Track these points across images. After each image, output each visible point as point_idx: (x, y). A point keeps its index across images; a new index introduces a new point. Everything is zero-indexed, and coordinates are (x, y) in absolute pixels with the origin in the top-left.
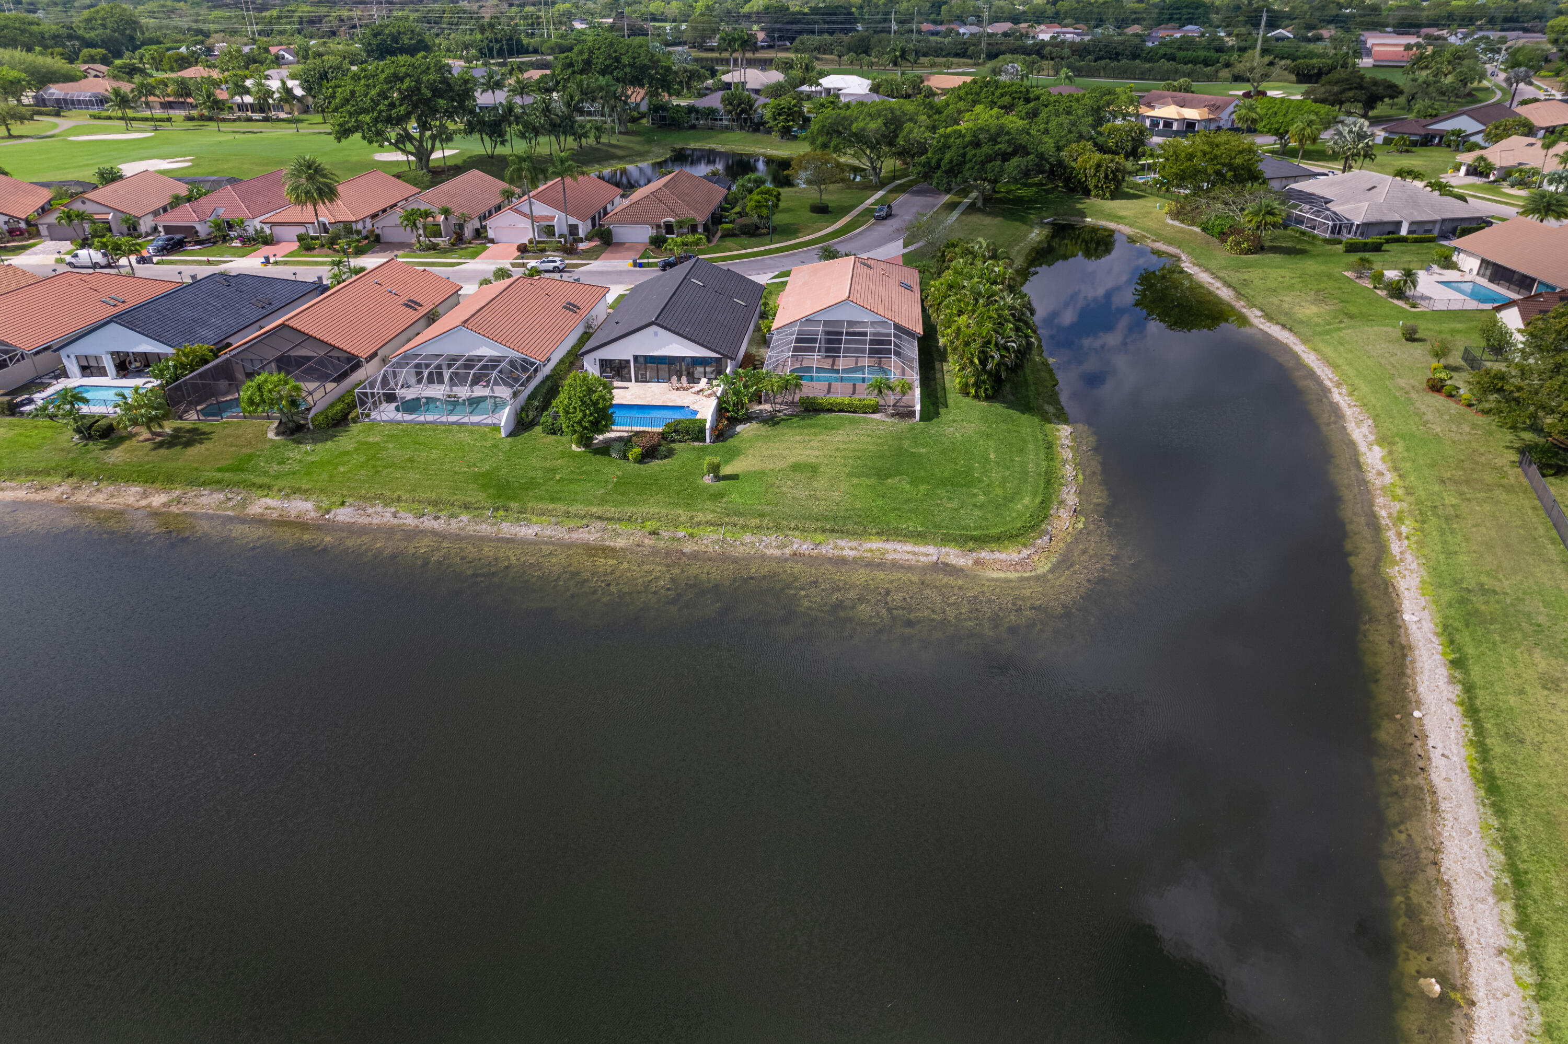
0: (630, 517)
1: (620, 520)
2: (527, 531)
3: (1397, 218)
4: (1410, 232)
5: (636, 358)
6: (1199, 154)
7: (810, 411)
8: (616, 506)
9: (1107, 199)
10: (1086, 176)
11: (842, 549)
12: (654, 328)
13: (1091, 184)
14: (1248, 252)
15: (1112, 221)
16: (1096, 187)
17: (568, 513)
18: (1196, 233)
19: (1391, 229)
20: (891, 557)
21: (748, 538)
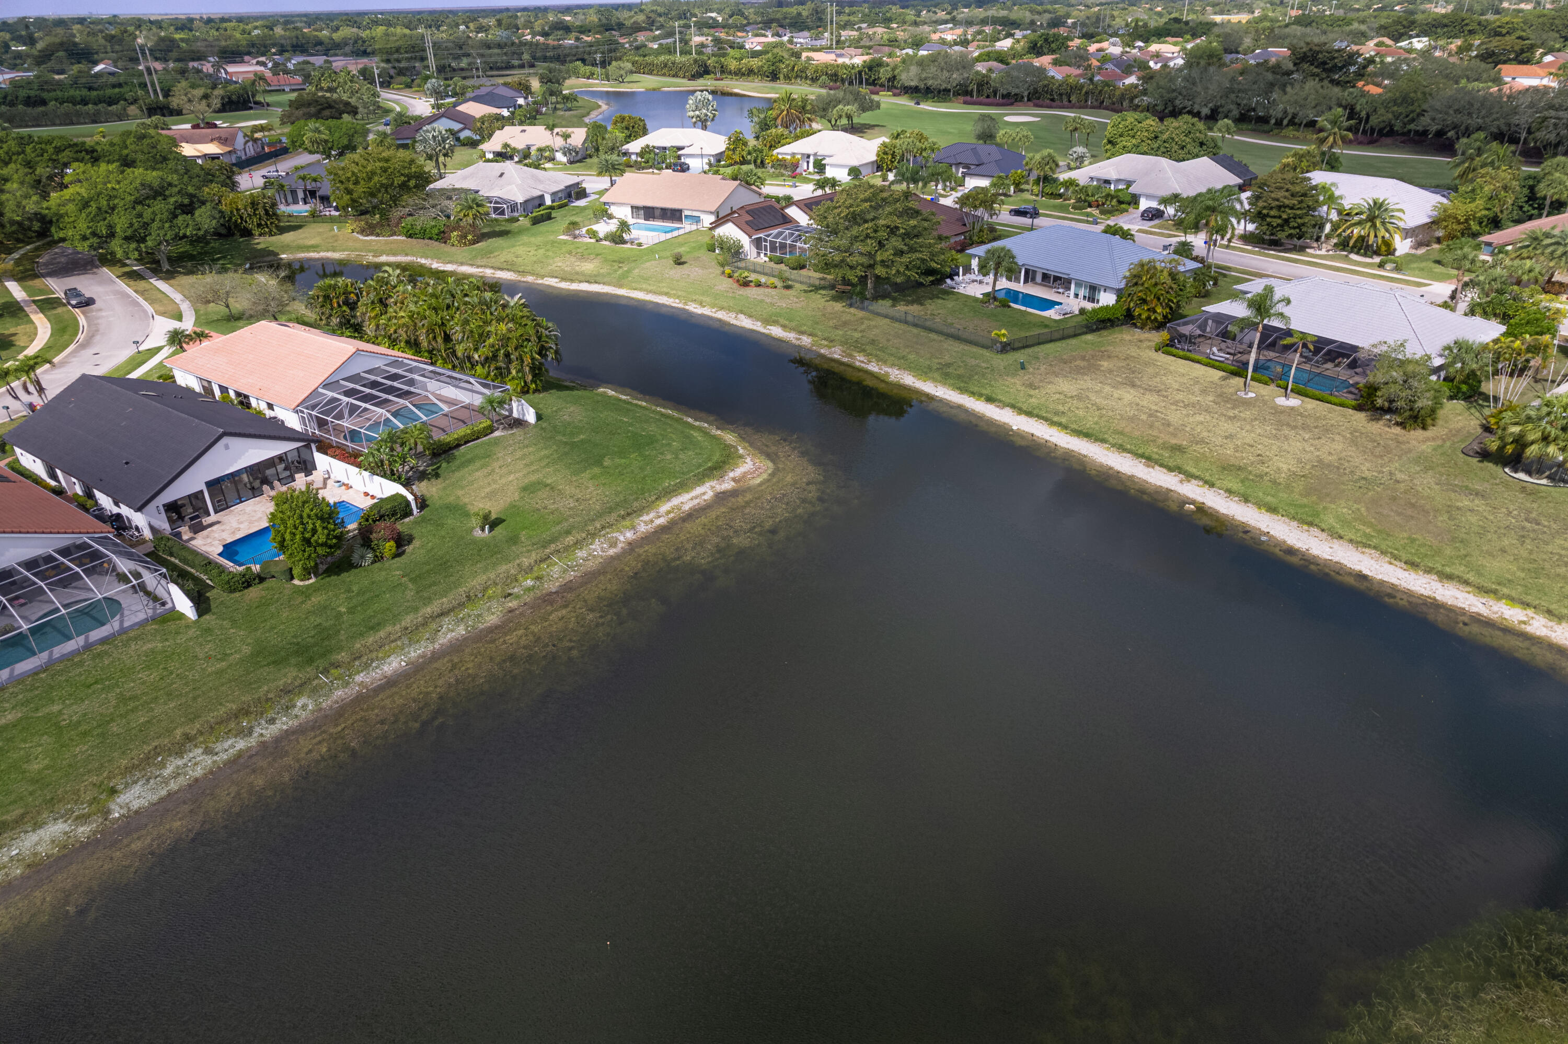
0: (468, 597)
1: (462, 605)
2: (393, 665)
3: (538, 193)
4: (553, 201)
5: (210, 484)
6: (379, 171)
7: (440, 455)
8: (442, 596)
9: (275, 234)
10: (241, 218)
11: (652, 521)
12: (225, 440)
13: (251, 225)
14: (474, 242)
15: (309, 251)
16: (259, 225)
17: (406, 629)
18: (402, 242)
19: (537, 202)
20: (686, 507)
21: (581, 554)
